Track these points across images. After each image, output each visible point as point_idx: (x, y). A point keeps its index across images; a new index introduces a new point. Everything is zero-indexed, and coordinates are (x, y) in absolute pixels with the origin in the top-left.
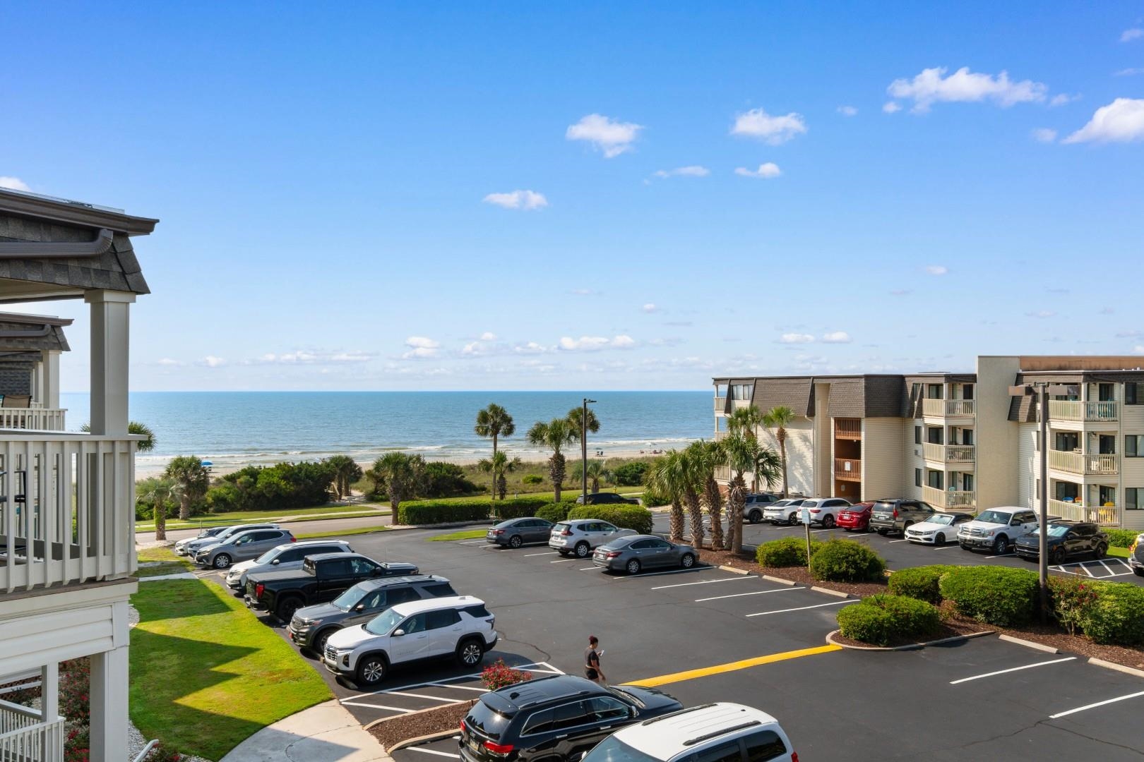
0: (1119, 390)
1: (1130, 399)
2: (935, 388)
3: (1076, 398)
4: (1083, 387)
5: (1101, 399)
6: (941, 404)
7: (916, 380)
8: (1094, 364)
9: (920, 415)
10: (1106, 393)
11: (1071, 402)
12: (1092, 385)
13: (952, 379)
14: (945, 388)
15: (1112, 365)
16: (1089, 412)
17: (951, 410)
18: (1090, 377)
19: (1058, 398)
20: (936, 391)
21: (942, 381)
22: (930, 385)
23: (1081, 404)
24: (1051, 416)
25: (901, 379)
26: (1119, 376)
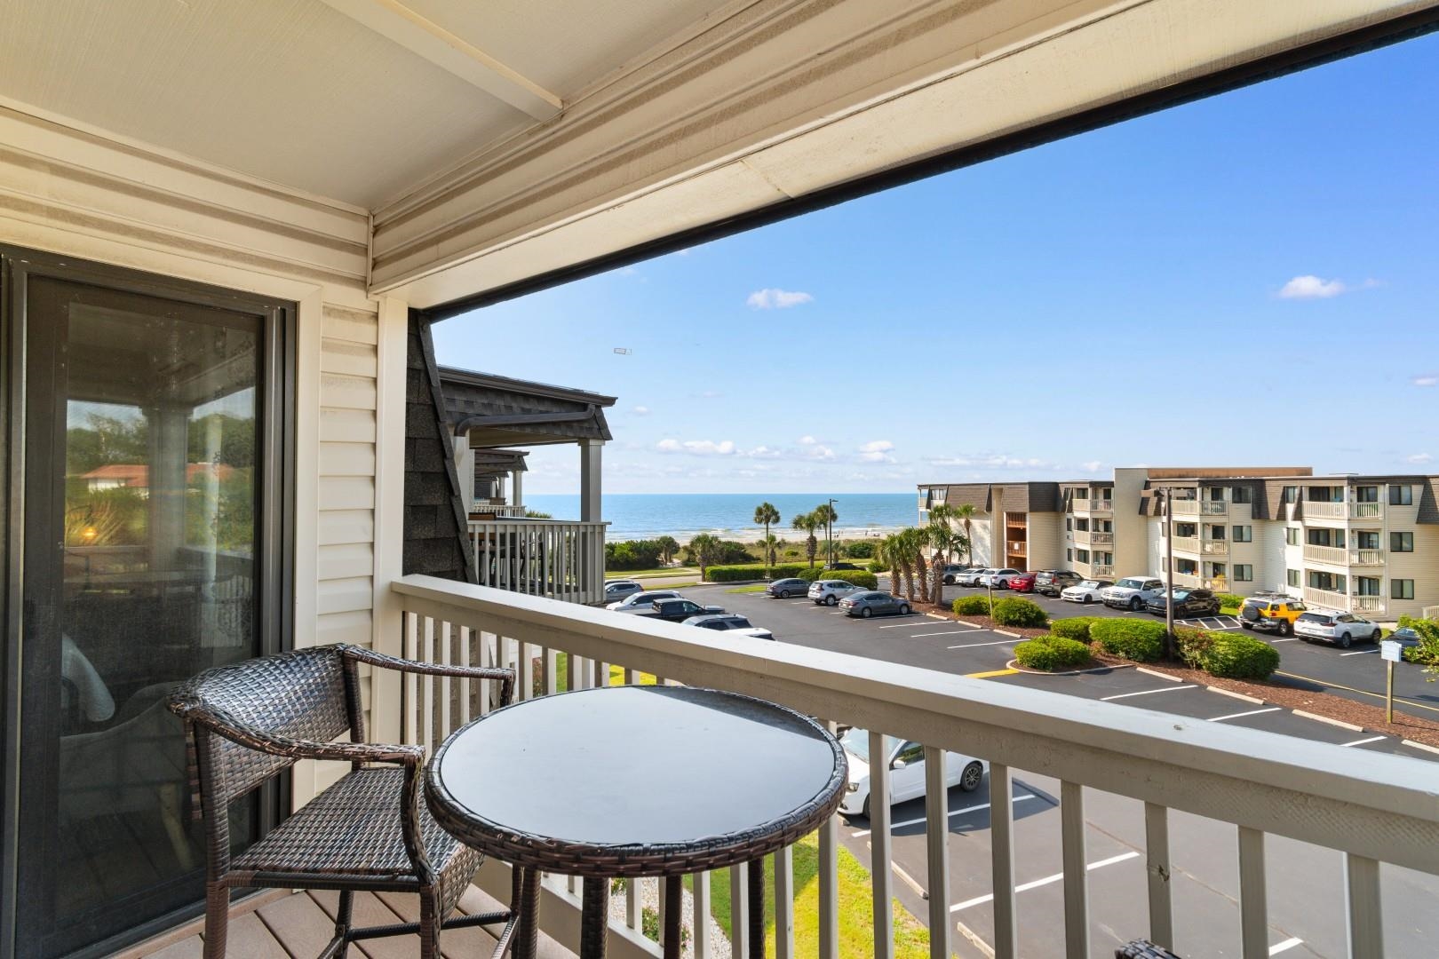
0: (1228, 493)
1: (1236, 499)
2: (1082, 491)
3: (1193, 498)
4: (1199, 491)
5: (1212, 499)
6: (1087, 503)
7: (1067, 486)
8: (1206, 474)
9: (1071, 510)
10: (1217, 495)
11: (1188, 501)
12: (1206, 489)
13: (1095, 485)
14: (1090, 491)
15: (1222, 474)
16: (1203, 508)
17: (1094, 507)
18: (1203, 484)
19: (1178, 498)
20: (1083, 493)
21: (1087, 486)
22: (1078, 489)
23: (1197, 504)
24: (1173, 511)
25: (1056, 485)
26: (1228, 483)
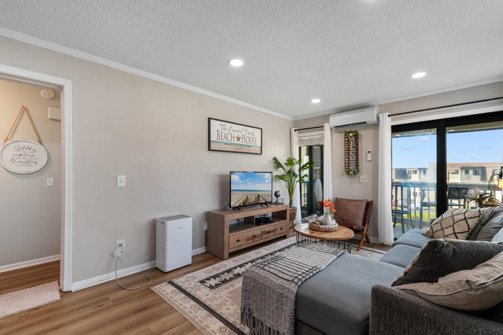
0: (471, 172)
1: (475, 174)
2: (415, 172)
3: (458, 173)
4: (460, 171)
5: (465, 174)
6: (417, 175)
7: (409, 170)
8: (463, 165)
9: (410, 178)
10: (467, 172)
11: (456, 175)
12: (463, 170)
13: (420, 169)
14: (418, 171)
15: (469, 165)
16: (461, 177)
17: (420, 177)
18: (462, 168)
19: (452, 173)
21: (417, 170)
22: (413, 171)
23: (459, 175)
24: (450, 178)
25: (405, 169)
26: (472, 168)
